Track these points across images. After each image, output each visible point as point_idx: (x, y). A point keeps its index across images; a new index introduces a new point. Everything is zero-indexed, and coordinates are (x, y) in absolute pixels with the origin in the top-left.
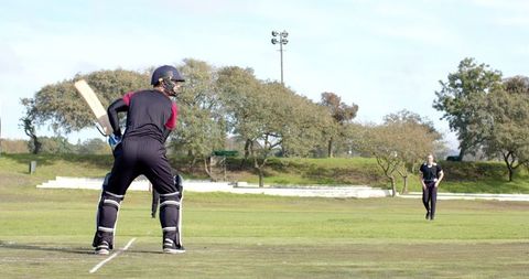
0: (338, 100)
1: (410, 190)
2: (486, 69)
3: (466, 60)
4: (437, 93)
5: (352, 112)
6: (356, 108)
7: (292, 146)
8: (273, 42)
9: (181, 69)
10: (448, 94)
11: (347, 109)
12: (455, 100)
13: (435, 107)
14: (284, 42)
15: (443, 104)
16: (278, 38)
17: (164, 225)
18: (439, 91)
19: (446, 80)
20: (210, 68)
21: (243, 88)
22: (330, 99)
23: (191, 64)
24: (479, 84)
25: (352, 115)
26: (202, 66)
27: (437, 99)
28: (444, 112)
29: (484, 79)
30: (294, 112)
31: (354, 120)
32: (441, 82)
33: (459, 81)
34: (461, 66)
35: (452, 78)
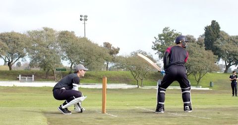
0: (110, 46)
1: (144, 85)
2: (175, 32)
3: (166, 28)
4: (153, 43)
5: (117, 51)
6: (119, 49)
7: (93, 66)
8: (81, 20)
9: (42, 32)
10: (158, 43)
11: (115, 50)
12: (162, 45)
13: (153, 48)
14: (86, 20)
15: (156, 47)
16: (83, 18)
17: (184, 101)
18: (154, 42)
19: (157, 37)
20: (54, 31)
21: (70, 40)
22: (107, 45)
23: (46, 29)
24: (172, 38)
25: (117, 52)
26: (51, 30)
27: (154, 45)
28: (157, 51)
29: (174, 36)
30: (94, 51)
31: (118, 55)
32: (155, 37)
33: (163, 37)
34: (164, 31)
35: (160, 36)
